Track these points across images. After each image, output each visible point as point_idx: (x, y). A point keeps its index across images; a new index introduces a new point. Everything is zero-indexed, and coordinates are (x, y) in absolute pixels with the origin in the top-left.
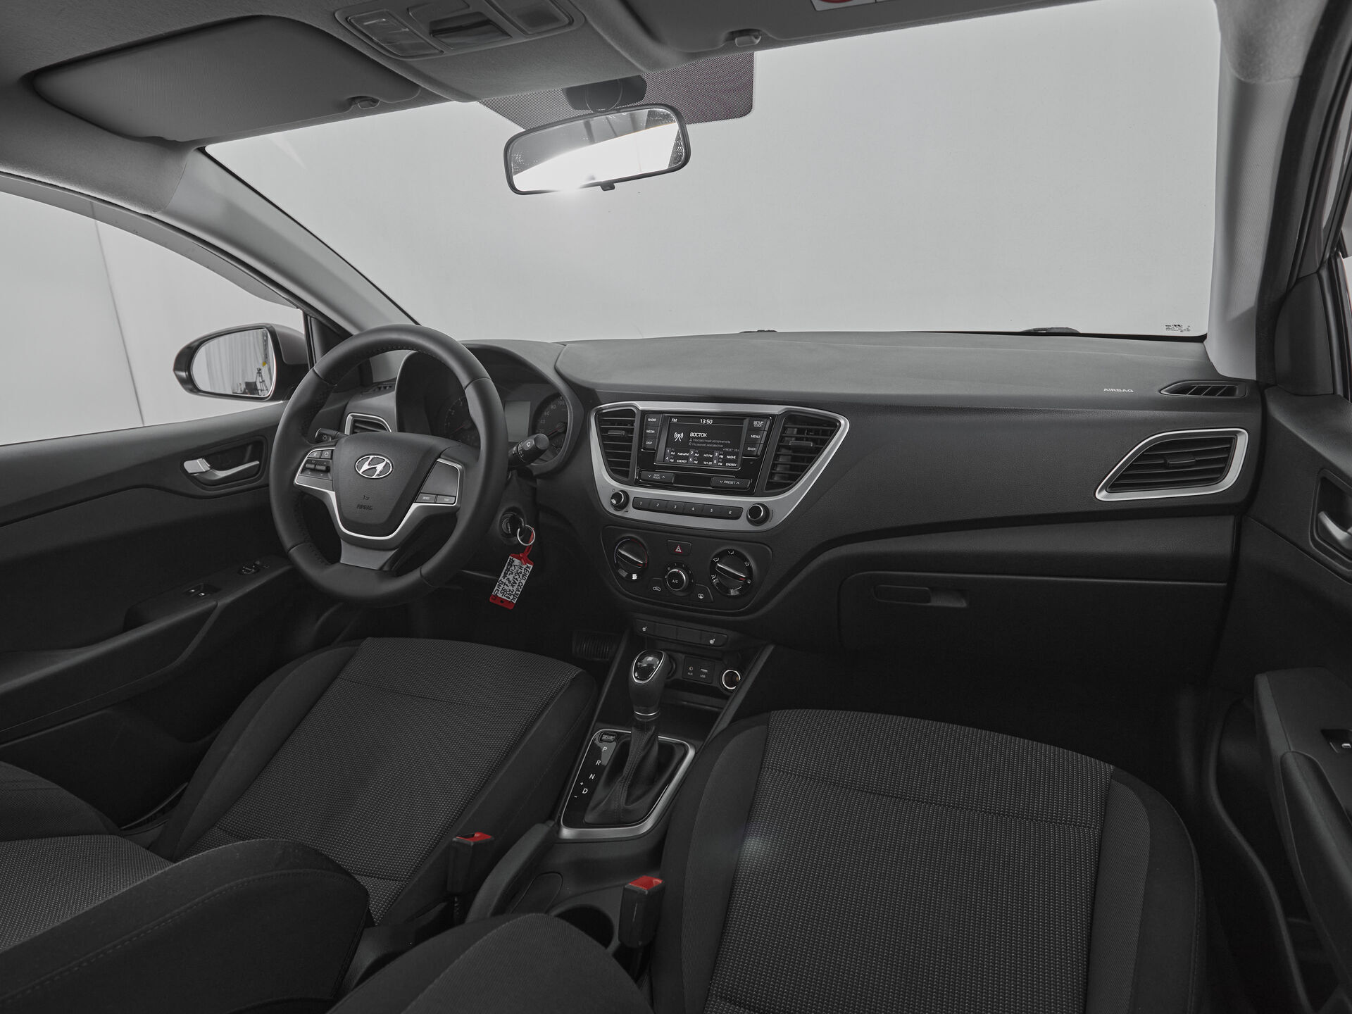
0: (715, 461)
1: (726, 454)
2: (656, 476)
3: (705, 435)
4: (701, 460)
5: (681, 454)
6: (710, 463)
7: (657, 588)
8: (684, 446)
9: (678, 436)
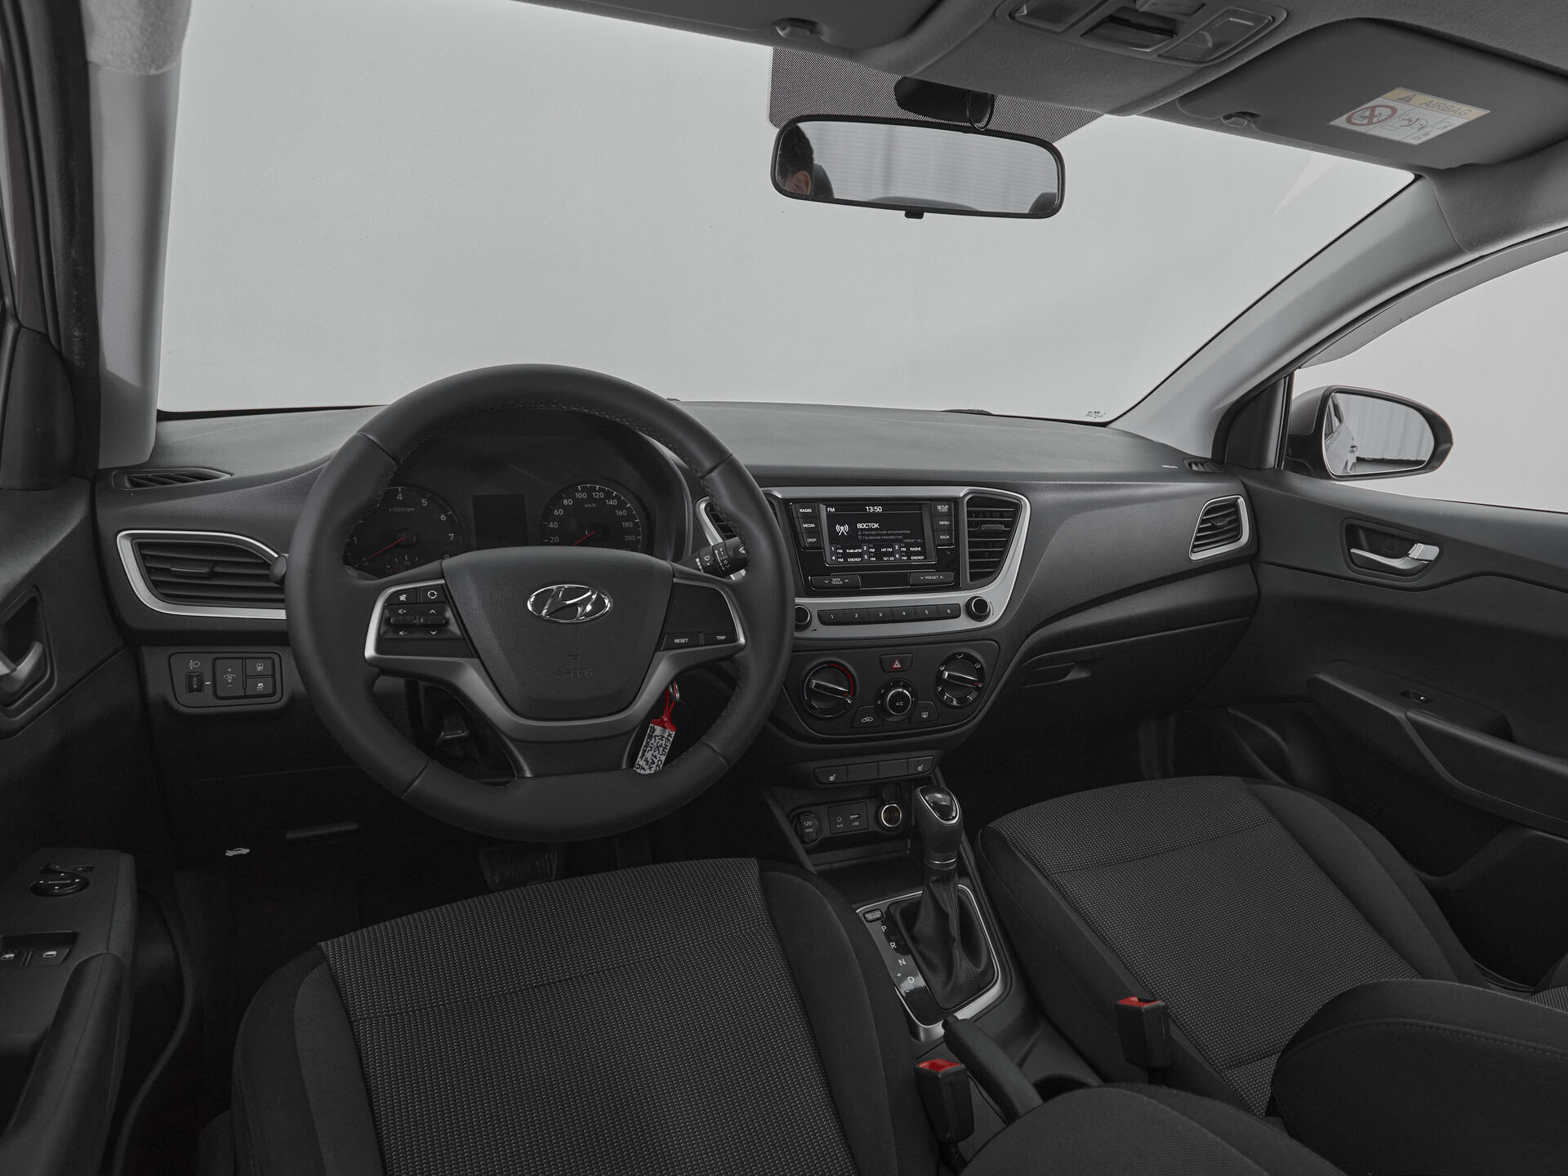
0: (896, 555)
1: (908, 546)
2: (836, 581)
3: (876, 526)
4: (879, 555)
5: (852, 551)
6: (892, 558)
7: (867, 719)
8: (853, 539)
9: (842, 529)
